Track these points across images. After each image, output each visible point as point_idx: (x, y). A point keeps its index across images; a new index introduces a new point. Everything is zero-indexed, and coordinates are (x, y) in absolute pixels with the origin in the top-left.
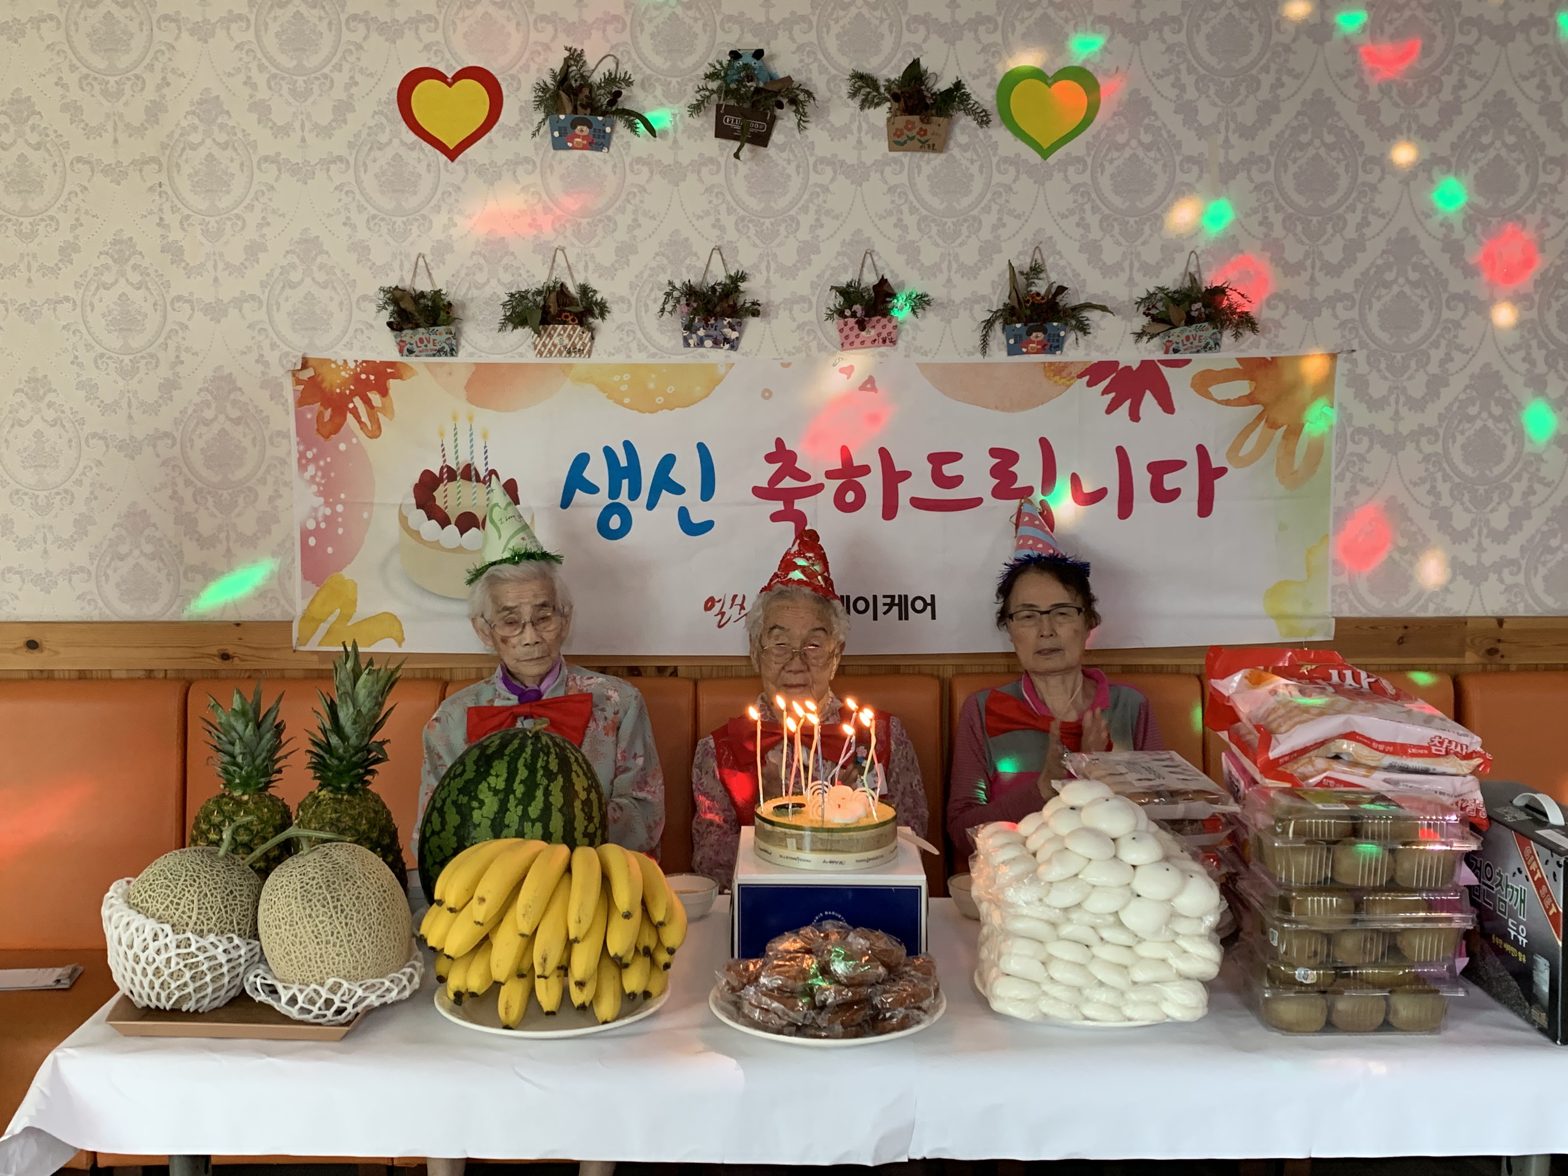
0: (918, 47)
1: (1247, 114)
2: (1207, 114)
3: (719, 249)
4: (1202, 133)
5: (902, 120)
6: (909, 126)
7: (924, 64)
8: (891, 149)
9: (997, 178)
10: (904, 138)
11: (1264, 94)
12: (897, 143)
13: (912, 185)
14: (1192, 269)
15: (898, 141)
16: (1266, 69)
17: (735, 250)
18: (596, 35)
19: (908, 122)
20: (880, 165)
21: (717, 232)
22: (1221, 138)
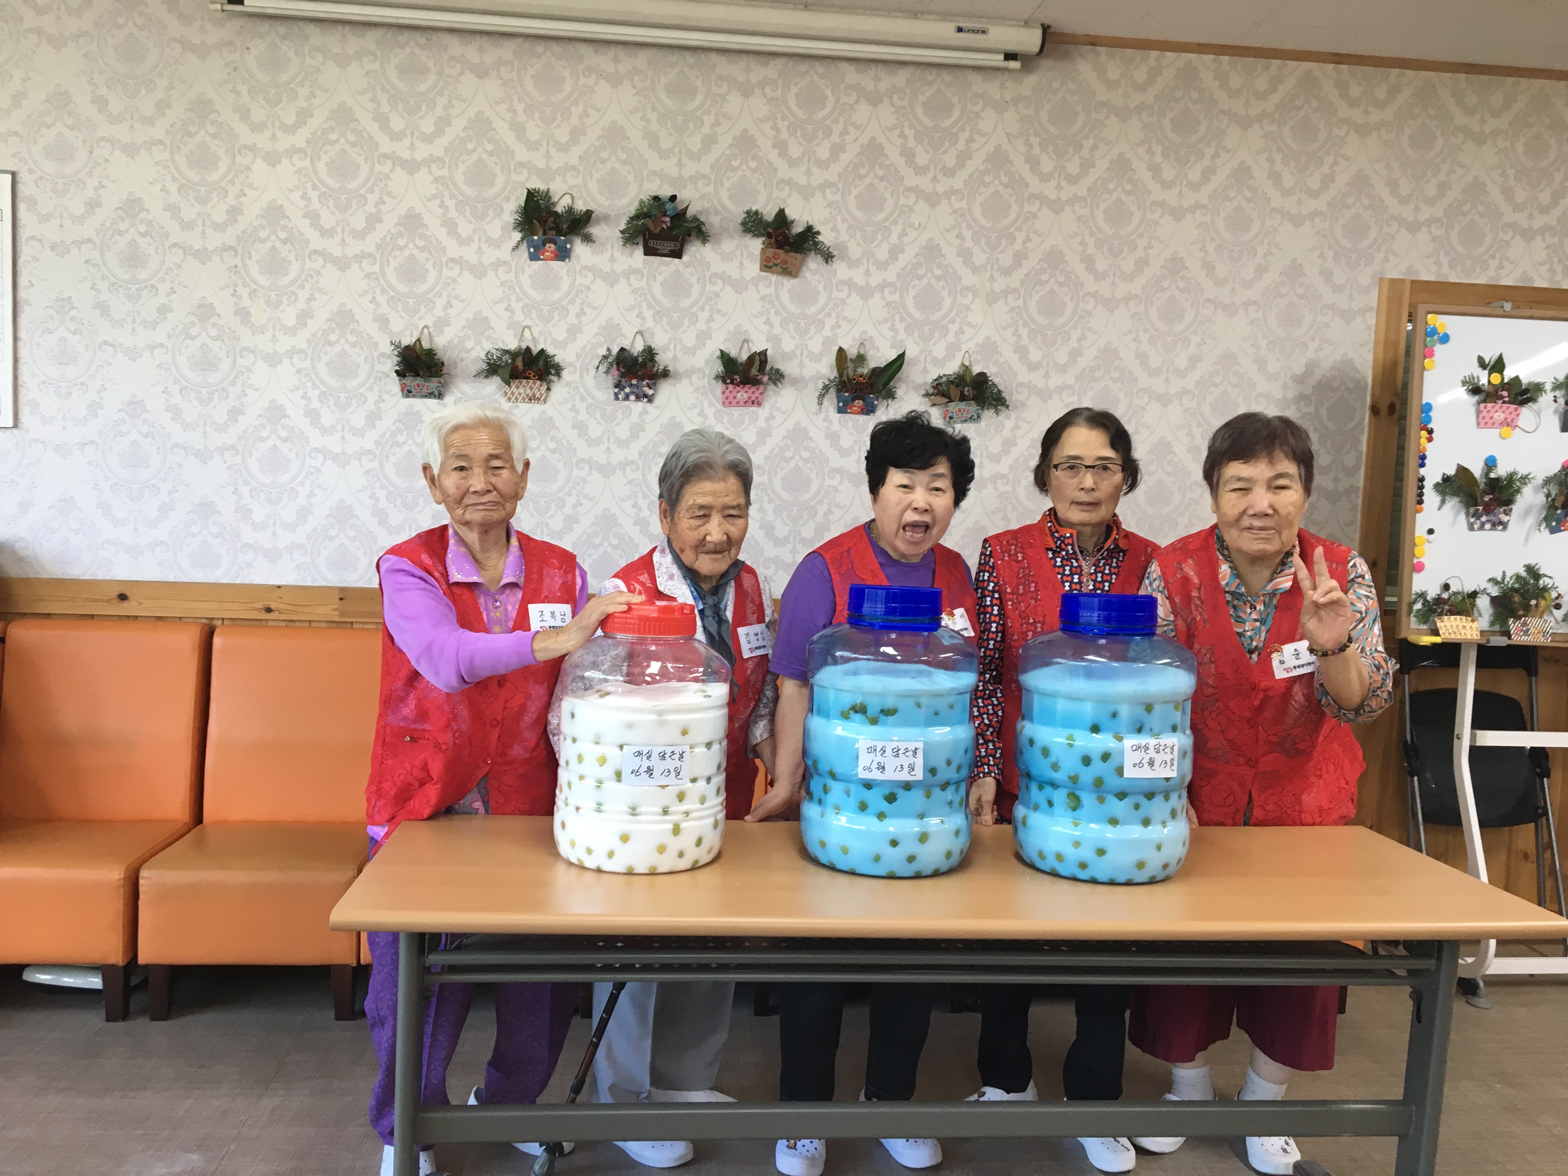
0: (784, 201)
1: (1006, 259)
2: (979, 258)
3: (640, 332)
4: (976, 270)
5: (771, 252)
6: (776, 256)
7: (787, 212)
8: (761, 270)
9: (836, 294)
10: (771, 264)
11: (1018, 246)
12: (766, 266)
13: (778, 296)
14: (967, 364)
15: (767, 266)
16: (1020, 229)
17: (653, 334)
18: (559, 179)
19: (775, 253)
20: (755, 281)
21: (639, 321)
22: (989, 274)
